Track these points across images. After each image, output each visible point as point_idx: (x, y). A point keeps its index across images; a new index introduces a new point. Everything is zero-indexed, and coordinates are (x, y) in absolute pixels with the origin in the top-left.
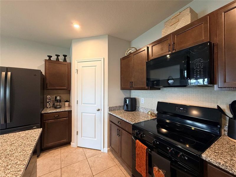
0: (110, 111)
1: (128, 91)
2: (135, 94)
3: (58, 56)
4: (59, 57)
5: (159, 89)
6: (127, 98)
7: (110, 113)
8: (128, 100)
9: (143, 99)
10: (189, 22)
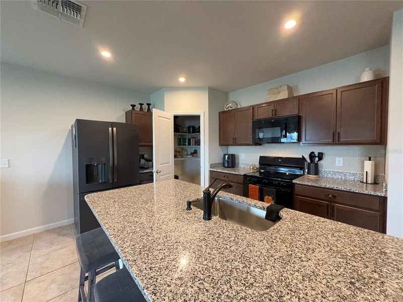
0: (211, 168)
1: (226, 147)
2: (232, 150)
3: (141, 105)
4: (143, 106)
5: (261, 145)
6: (227, 154)
7: (212, 170)
8: (227, 156)
9: (244, 154)
10: (287, 97)
